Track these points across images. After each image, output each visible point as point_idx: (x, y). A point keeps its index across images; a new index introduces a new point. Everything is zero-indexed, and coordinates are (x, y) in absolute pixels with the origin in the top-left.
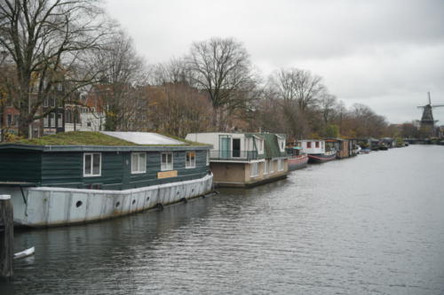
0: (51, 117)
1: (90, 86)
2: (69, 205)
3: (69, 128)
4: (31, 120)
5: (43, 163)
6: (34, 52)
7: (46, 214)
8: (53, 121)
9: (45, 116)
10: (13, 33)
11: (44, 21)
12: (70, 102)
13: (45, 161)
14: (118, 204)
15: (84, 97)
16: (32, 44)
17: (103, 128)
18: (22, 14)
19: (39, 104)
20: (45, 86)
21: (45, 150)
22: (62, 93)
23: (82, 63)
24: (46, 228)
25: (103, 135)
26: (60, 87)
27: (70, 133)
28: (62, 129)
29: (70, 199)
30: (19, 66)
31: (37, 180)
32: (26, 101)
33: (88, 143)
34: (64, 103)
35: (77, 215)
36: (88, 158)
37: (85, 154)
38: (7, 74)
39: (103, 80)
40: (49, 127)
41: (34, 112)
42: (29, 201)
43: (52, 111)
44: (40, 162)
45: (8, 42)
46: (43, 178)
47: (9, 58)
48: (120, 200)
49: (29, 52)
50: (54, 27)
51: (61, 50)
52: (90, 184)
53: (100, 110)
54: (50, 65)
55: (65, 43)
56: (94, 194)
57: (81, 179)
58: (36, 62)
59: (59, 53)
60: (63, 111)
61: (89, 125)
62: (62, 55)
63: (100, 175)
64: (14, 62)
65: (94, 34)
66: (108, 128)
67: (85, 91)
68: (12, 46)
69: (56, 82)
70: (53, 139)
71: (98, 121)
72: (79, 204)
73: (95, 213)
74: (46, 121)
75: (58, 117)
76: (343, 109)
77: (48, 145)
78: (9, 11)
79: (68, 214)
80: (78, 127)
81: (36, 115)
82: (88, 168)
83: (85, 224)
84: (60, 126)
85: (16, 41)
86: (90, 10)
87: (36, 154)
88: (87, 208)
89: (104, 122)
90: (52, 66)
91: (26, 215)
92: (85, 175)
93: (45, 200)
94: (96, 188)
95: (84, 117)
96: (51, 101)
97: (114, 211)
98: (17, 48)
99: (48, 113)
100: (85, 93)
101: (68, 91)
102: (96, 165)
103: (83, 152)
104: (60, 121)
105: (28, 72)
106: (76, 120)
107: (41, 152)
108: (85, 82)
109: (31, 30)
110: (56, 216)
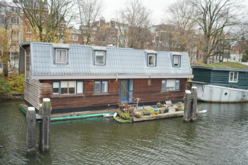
0: (217, 55)
1: (236, 41)
2: (221, 94)
3: (225, 60)
4: (208, 56)
5: (212, 75)
6: (212, 27)
7: (211, 96)
8: (218, 57)
9: (215, 55)
10: (204, 20)
11: (217, 14)
12: (227, 49)
13: (212, 74)
14: (244, 96)
15: (233, 47)
16: (211, 24)
17: (241, 60)
18: (208, 12)
19: (212, 49)
20: (216, 41)
21: (213, 69)
22: (223, 45)
23: (232, 32)
24: (211, 102)
25: (240, 64)
26: (222, 42)
27: (224, 63)
28: (222, 61)
29: (222, 91)
30: (205, 35)
31: (208, 81)
32: (207, 48)
33: (232, 67)
34: (223, 49)
35: (225, 99)
36: (232, 74)
37: (230, 72)
38: (201, 37)
39: (243, 38)
40: (216, 60)
41: (210, 53)
42: (204, 91)
43: (218, 53)
44: (210, 74)
45: (202, 24)
46: (211, 81)
47: (202, 30)
48: (246, 94)
49: (210, 28)
50: (222, 16)
51: (224, 26)
52: (232, 86)
53: (240, 52)
55: (226, 22)
56: (233, 90)
57: (227, 83)
58: (213, 31)
59: (222, 28)
60: (223, 53)
61: (235, 59)
62: (224, 28)
63: (237, 82)
64: (204, 33)
65: (239, 17)
66: (243, 61)
67: (234, 44)
68: (203, 26)
69: (220, 40)
70: (216, 65)
71: (239, 57)
72: (226, 94)
73: (233, 99)
74: (215, 57)
75: (220, 55)
77: (214, 67)
78: (203, 11)
79: (221, 98)
80: (229, 60)
81: (211, 54)
82: (231, 78)
83: (228, 103)
84: (221, 59)
85: (205, 23)
86: (239, 6)
87: (209, 71)
88: (230, 96)
89: (241, 58)
90: (219, 33)
91: (203, 96)
92: (230, 81)
93: (211, 91)
94: (234, 87)
95: (232, 56)
96: (218, 48)
97: (242, 99)
98: (205, 26)
100: (234, 45)
101: (225, 44)
102: (235, 77)
104: (221, 57)
105: (209, 36)
106: (228, 57)
107: (211, 70)
108: (233, 40)
109: (211, 18)
110: (215, 98)
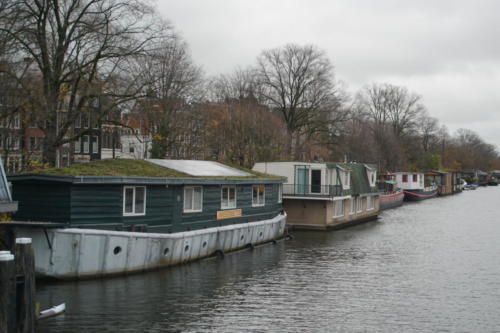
0: (84, 140)
1: (133, 102)
2: (106, 252)
3: (106, 154)
4: (58, 144)
5: (73, 197)
6: (65, 59)
7: (76, 263)
8: (86, 145)
9: (77, 139)
10: (40, 36)
11: (77, 21)
12: (109, 122)
14: (167, 250)
15: (126, 116)
16: (62, 50)
17: (149, 154)
18: (52, 12)
19: (69, 124)
20: (77, 102)
21: (76, 182)
22: (98, 110)
23: (123, 74)
24: (75, 280)
25: (148, 164)
26: (96, 104)
27: (107, 161)
28: (98, 156)
29: (106, 244)
30: (45, 77)
31: (65, 220)
32: (54, 119)
33: (129, 173)
34: (100, 123)
35: (115, 264)
36: (129, 193)
37: (125, 188)
38: (31, 86)
39: (150, 94)
40: (82, 153)
41: (62, 134)
42: (54, 246)
43: (86, 132)
44: (69, 196)
45: (33, 46)
46: (73, 217)
47: (34, 66)
48: (169, 245)
49: (59, 59)
50: (90, 28)
51: (99, 56)
52: (132, 225)
53: (145, 132)
54: (83, 75)
55: (103, 48)
56: (137, 238)
57: (121, 219)
58: (67, 70)
59: (95, 61)
60: (99, 133)
61: (132, 150)
63: (144, 214)
64: (39, 72)
65: (141, 37)
66: (155, 155)
67: (127, 108)
68: (38, 52)
69: (92, 96)
70: (85, 168)
71: (143, 145)
72: (117, 250)
73: (137, 261)
74: (77, 145)
75: (93, 140)
76: (446, 135)
77: (80, 176)
78: (36, 9)
79: (104, 263)
80: (118, 153)
81: (66, 137)
82: (129, 205)
83: (124, 275)
84: (95, 151)
85: (42, 45)
86: (136, 8)
87: (65, 186)
88: (128, 255)
89: (150, 147)
90: (87, 76)
91: (51, 264)
92: (125, 214)
93: (75, 245)
94: (139, 230)
95: (126, 141)
96: (84, 122)
97: (162, 260)
98: (44, 54)
99: (81, 135)
100: (127, 111)
101: (104, 108)
102: (140, 202)
103: (123, 185)
104: (95, 145)
105: (57, 84)
106: (115, 144)
107: (69, 185)
108: (126, 97)
109: (62, 31)
110: (89, 265)
